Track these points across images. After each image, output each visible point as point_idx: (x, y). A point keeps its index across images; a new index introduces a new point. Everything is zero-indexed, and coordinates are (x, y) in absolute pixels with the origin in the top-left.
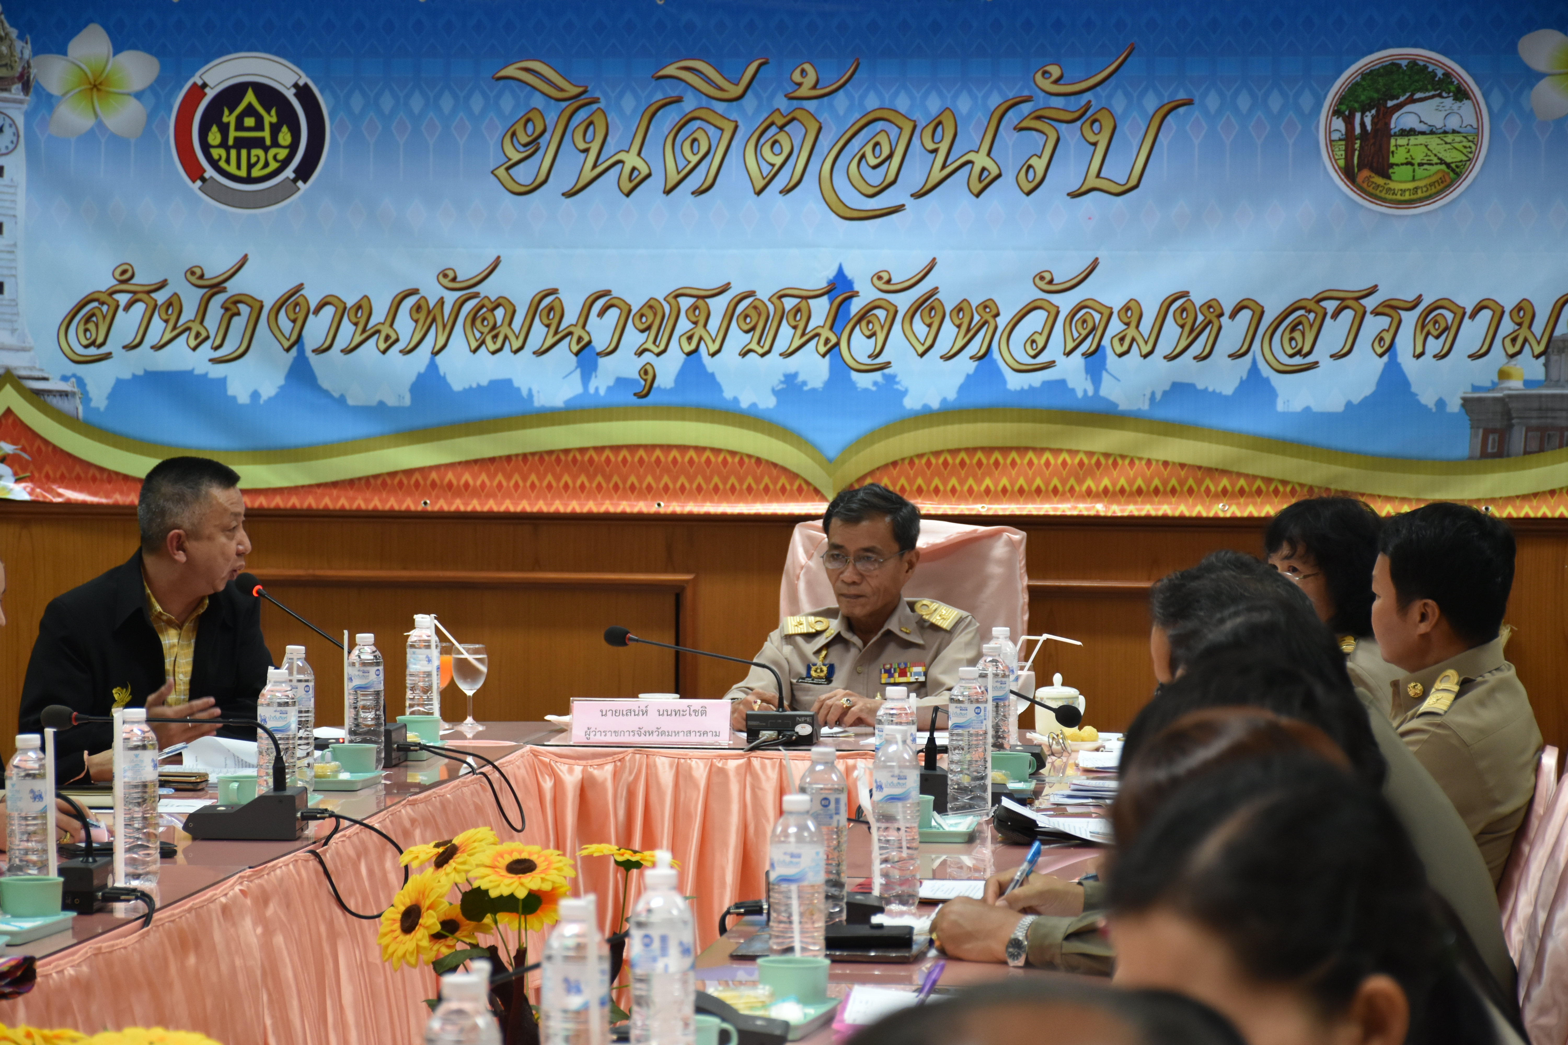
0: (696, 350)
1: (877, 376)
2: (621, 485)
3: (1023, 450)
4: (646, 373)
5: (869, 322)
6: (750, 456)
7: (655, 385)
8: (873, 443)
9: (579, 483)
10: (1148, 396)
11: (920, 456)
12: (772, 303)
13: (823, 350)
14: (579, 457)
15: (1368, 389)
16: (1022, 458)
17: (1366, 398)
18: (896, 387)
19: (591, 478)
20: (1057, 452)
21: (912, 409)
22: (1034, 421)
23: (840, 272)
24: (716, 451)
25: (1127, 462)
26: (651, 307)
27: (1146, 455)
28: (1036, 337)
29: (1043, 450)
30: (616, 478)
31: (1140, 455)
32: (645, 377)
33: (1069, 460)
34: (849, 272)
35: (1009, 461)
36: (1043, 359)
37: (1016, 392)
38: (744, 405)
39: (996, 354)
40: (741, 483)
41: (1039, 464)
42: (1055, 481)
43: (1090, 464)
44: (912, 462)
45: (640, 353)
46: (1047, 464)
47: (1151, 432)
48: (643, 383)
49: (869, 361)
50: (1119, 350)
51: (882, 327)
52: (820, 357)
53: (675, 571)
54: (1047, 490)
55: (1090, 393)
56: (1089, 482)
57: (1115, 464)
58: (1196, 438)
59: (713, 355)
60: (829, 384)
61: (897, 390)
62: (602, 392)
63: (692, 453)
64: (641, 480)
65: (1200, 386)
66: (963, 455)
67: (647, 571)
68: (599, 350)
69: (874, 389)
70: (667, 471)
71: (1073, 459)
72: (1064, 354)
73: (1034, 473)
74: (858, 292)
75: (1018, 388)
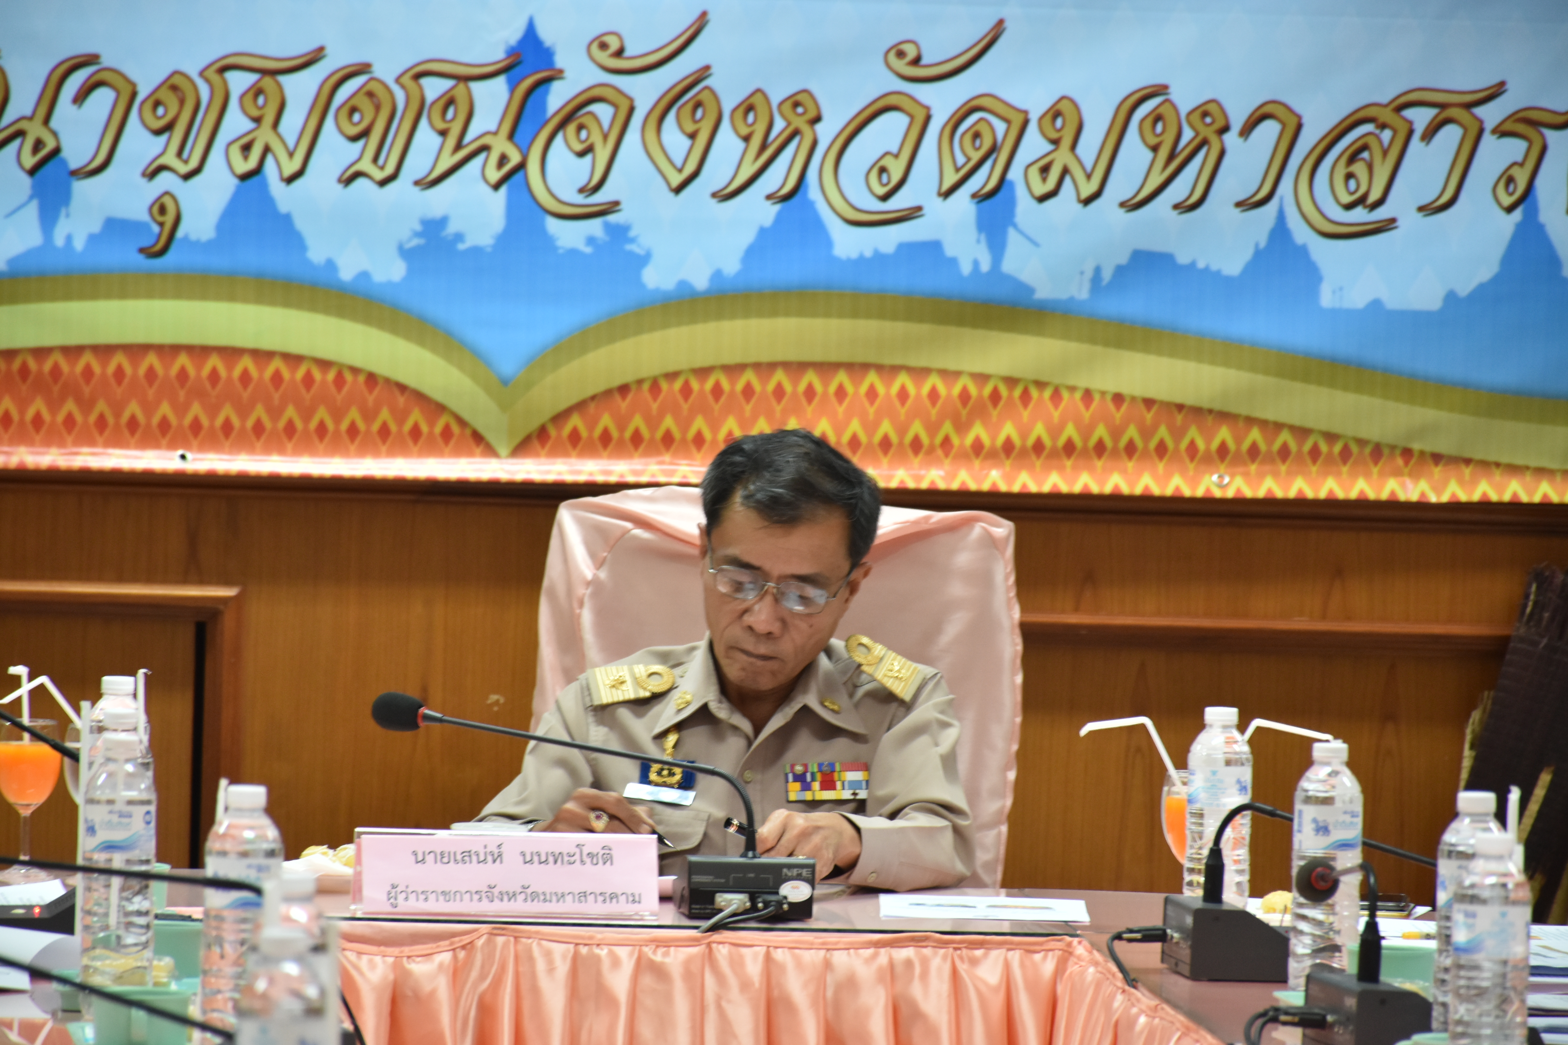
0: (257, 171)
1: (595, 226)
2: (111, 420)
3: (858, 369)
4: (163, 210)
5: (580, 127)
6: (355, 370)
7: (180, 233)
8: (584, 350)
9: (30, 413)
10: (1089, 274)
11: (672, 376)
12: (403, 87)
13: (494, 175)
14: (32, 364)
15: (1487, 270)
16: (857, 383)
17: (1482, 287)
18: (629, 247)
19: (54, 406)
20: (920, 373)
21: (657, 290)
22: (882, 315)
23: (530, 34)
24: (293, 359)
25: (1048, 393)
26: (174, 88)
27: (1083, 382)
28: (888, 162)
29: (895, 369)
30: (101, 406)
31: (1071, 382)
32: (160, 219)
33: (942, 389)
34: (547, 34)
35: (832, 388)
36: (899, 202)
37: (849, 261)
38: (346, 274)
39: (813, 191)
40: (337, 419)
41: (888, 394)
42: (917, 428)
43: (980, 396)
44: (655, 387)
45: (153, 172)
46: (903, 395)
47: (1093, 341)
48: (156, 229)
49: (580, 199)
50: (1040, 189)
51: (605, 137)
52: (488, 190)
53: (202, 580)
54: (901, 443)
55: (985, 266)
56: (978, 430)
57: (1026, 397)
58: (1173, 353)
59: (290, 180)
60: (504, 239)
61: (631, 254)
62: (79, 244)
63: (246, 362)
64: (149, 408)
65: (1183, 259)
66: (749, 376)
67: (150, 580)
68: (74, 165)
69: (588, 250)
70: (199, 393)
71: (949, 387)
72: (940, 194)
73: (877, 412)
74: (561, 71)
75: (854, 255)
